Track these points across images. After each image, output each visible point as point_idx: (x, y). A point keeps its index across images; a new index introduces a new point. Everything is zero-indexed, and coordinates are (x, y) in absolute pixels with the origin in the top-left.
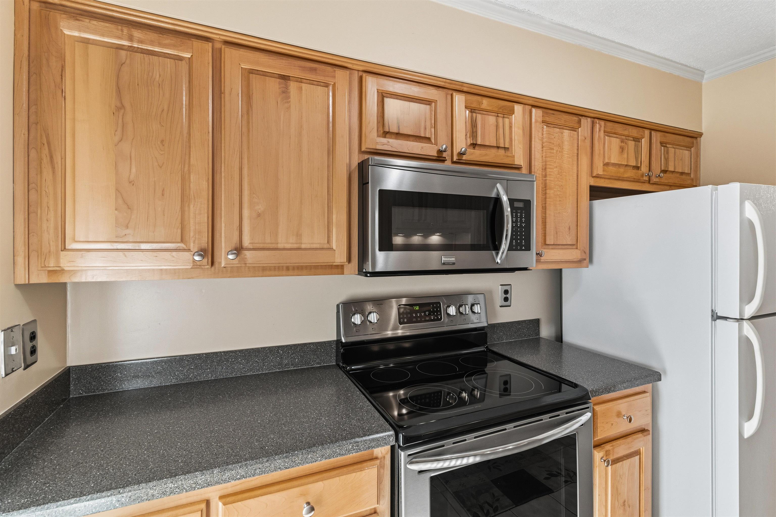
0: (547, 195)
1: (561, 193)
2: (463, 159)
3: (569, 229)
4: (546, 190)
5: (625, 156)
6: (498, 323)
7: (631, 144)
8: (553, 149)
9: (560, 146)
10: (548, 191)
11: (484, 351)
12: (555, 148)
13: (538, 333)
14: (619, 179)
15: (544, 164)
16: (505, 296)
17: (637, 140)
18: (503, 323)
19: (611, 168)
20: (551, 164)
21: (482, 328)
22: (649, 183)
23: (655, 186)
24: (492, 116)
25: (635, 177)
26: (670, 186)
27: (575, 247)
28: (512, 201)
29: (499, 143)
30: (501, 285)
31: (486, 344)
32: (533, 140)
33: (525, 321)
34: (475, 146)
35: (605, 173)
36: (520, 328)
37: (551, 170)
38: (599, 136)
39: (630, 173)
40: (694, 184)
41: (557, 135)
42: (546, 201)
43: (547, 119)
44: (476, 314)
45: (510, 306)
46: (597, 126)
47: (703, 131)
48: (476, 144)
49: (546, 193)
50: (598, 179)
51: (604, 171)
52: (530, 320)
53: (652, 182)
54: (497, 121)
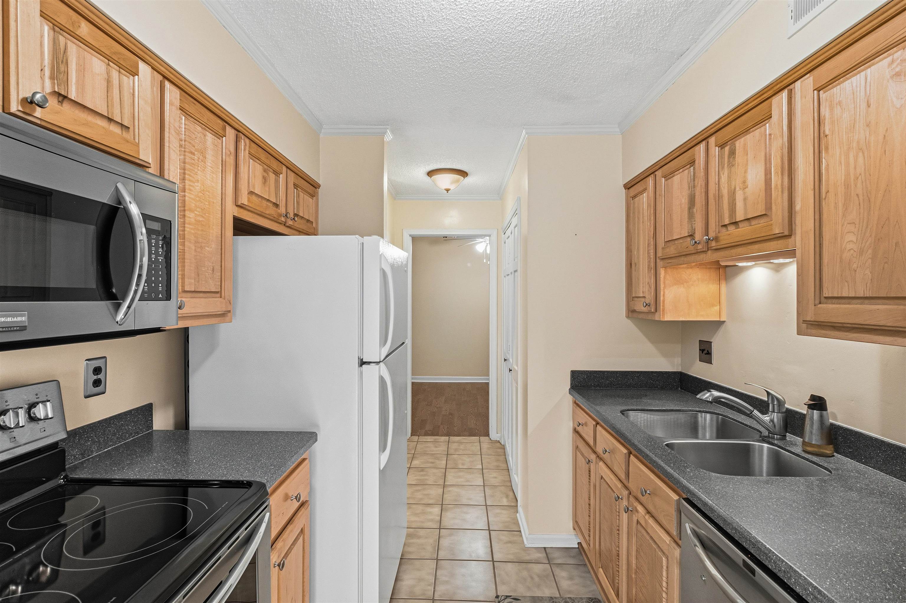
0: (186, 218)
1: (203, 219)
2: (35, 115)
3: (213, 270)
4: (184, 210)
5: (267, 189)
6: (83, 427)
7: (272, 176)
8: (194, 154)
9: (202, 153)
10: (187, 213)
11: (61, 486)
12: (196, 153)
13: (150, 425)
14: (261, 215)
15: (182, 171)
16: (95, 377)
17: (277, 174)
18: (92, 424)
19: (254, 198)
20: (191, 174)
21: (55, 445)
22: (285, 225)
23: (289, 230)
24: (97, 58)
25: (275, 216)
26: (300, 231)
27: (218, 295)
28: (146, 217)
29: (113, 113)
30: (86, 360)
31: (64, 470)
32: (167, 130)
33: (130, 411)
34: (63, 100)
35: (250, 205)
36: (122, 425)
37: (191, 184)
38: (244, 156)
39: (271, 211)
40: (314, 232)
41: (199, 135)
42: (184, 227)
43: (186, 107)
44: (40, 422)
45: (104, 393)
46: (241, 142)
47: (320, 182)
48: (65, 97)
49: (184, 216)
50: (242, 210)
51: (249, 201)
52: (137, 409)
53: (288, 225)
54: (108, 73)
